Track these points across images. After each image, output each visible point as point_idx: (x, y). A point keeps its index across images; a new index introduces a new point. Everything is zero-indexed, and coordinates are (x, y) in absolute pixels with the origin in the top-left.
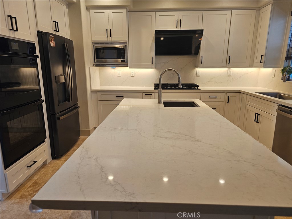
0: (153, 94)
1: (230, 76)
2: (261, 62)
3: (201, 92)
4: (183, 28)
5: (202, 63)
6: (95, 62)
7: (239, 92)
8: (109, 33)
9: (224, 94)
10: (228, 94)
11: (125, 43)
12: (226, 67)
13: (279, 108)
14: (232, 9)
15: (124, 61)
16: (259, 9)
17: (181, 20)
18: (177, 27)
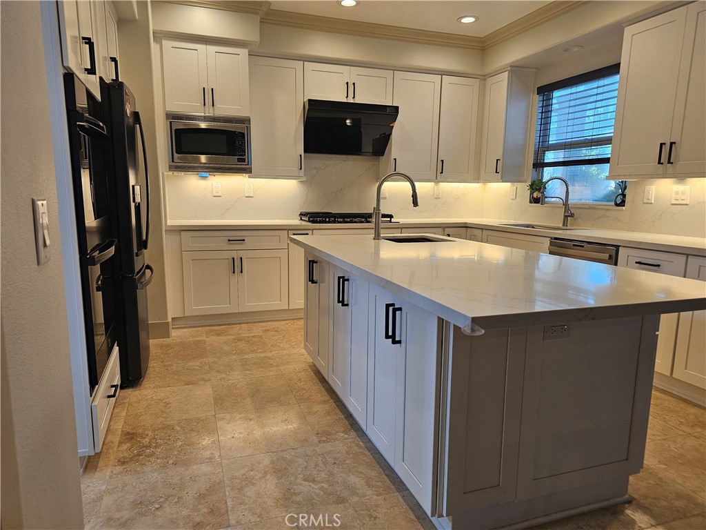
0: (310, 232)
1: (439, 198)
2: (496, 172)
3: (402, 228)
4: (359, 100)
5: (395, 171)
6: (173, 161)
7: (465, 226)
8: (208, 95)
9: (441, 229)
10: (448, 231)
11: (246, 121)
12: (436, 180)
13: (551, 244)
14: (442, 73)
15: (244, 160)
16: (484, 78)
17: (354, 84)
18: (347, 97)
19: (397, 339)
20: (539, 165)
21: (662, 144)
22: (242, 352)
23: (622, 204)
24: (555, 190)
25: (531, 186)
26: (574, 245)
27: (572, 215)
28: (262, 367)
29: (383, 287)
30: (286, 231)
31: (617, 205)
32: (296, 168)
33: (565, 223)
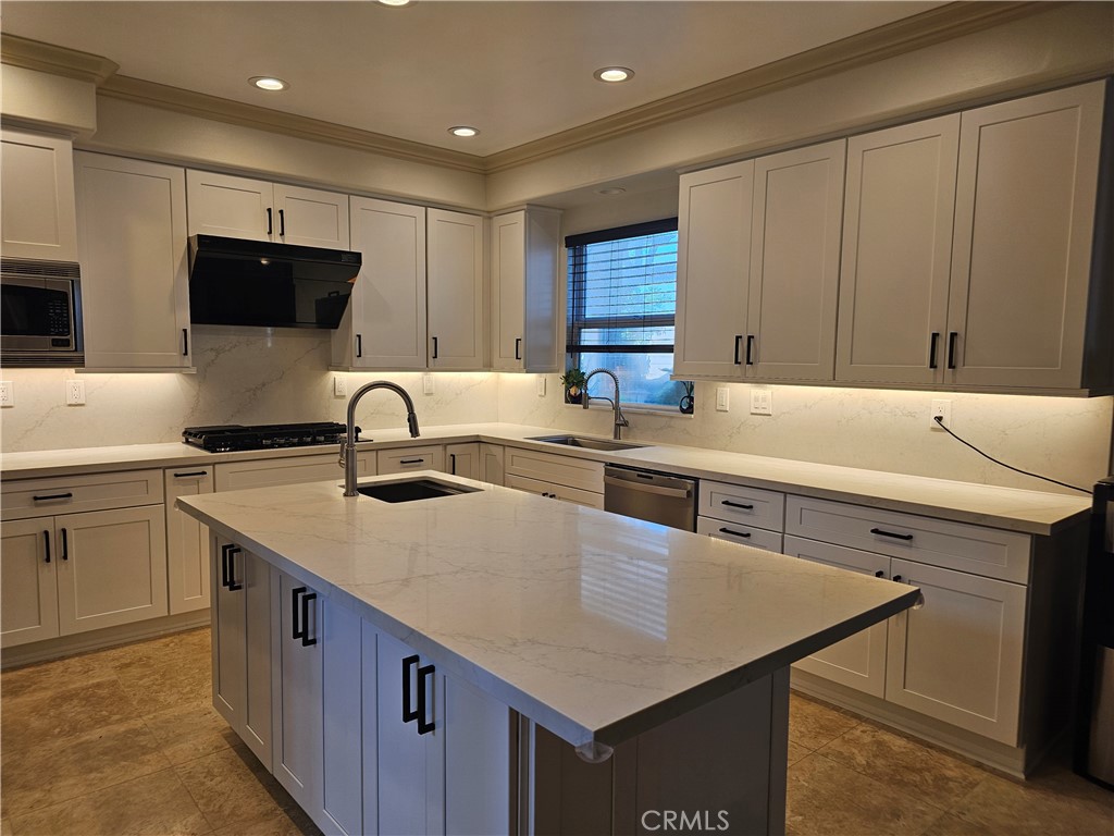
0: (209, 469)
1: (432, 394)
2: (517, 358)
3: (377, 450)
4: (291, 239)
5: (360, 356)
7: (477, 441)
9: (440, 448)
10: (451, 450)
12: (427, 368)
13: (608, 473)
14: (427, 204)
15: (66, 343)
16: (489, 216)
17: (281, 212)
18: (270, 232)
19: (428, 721)
20: (575, 348)
21: (738, 338)
22: (75, 729)
23: (690, 410)
24: (598, 386)
25: (567, 378)
26: (639, 475)
27: (626, 424)
28: (125, 758)
29: (402, 640)
30: (161, 471)
31: (683, 411)
32: (174, 354)
33: (617, 435)
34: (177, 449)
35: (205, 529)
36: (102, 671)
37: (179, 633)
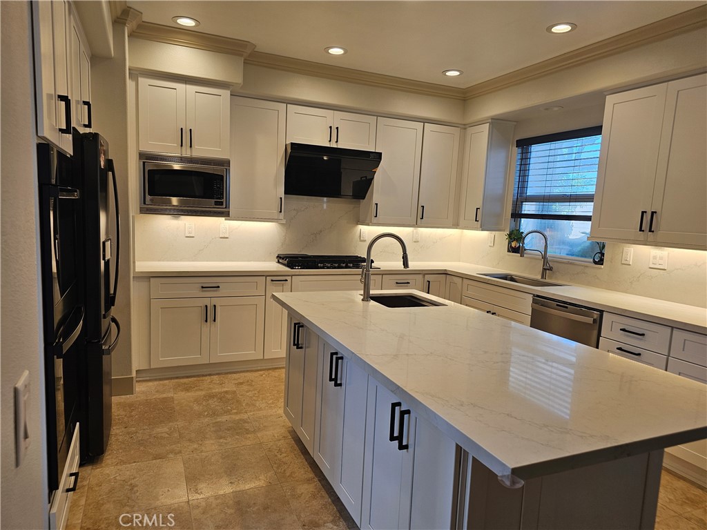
0: (289, 278)
1: (418, 242)
2: (476, 221)
3: (383, 274)
4: (342, 145)
5: (376, 216)
6: (145, 203)
7: (445, 273)
8: (186, 137)
9: (421, 276)
10: (428, 277)
11: (226, 163)
12: (416, 225)
13: (534, 301)
14: (425, 121)
15: (221, 204)
16: (464, 127)
17: (337, 128)
18: (330, 141)
19: (404, 443)
20: (517, 215)
21: (643, 213)
22: (214, 414)
23: (601, 262)
24: (532, 242)
25: (510, 235)
26: (557, 305)
27: (551, 269)
28: (238, 434)
30: (264, 277)
31: (595, 263)
32: (275, 211)
33: (543, 276)
34: (273, 266)
35: (286, 312)
36: (229, 384)
37: (270, 369)
